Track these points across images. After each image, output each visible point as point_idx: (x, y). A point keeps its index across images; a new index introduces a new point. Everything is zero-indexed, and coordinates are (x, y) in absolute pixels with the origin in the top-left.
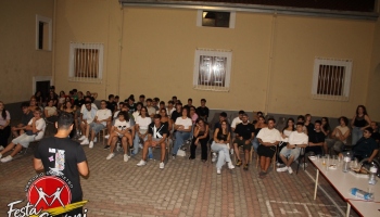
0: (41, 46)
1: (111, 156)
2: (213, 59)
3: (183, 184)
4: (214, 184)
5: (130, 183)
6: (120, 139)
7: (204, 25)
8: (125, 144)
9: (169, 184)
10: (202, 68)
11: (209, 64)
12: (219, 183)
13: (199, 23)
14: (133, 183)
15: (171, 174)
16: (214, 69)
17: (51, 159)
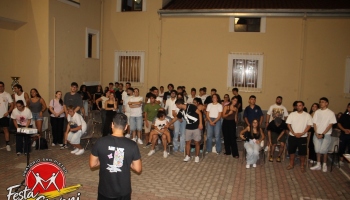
0: (90, 55)
1: (152, 152)
2: (246, 63)
3: (219, 179)
4: (248, 180)
5: (169, 177)
6: (160, 137)
7: (236, 31)
8: (164, 142)
9: (205, 178)
10: (235, 72)
11: (242, 67)
12: (253, 179)
13: (232, 30)
14: (172, 178)
15: (207, 169)
16: (247, 72)
17: (110, 156)
